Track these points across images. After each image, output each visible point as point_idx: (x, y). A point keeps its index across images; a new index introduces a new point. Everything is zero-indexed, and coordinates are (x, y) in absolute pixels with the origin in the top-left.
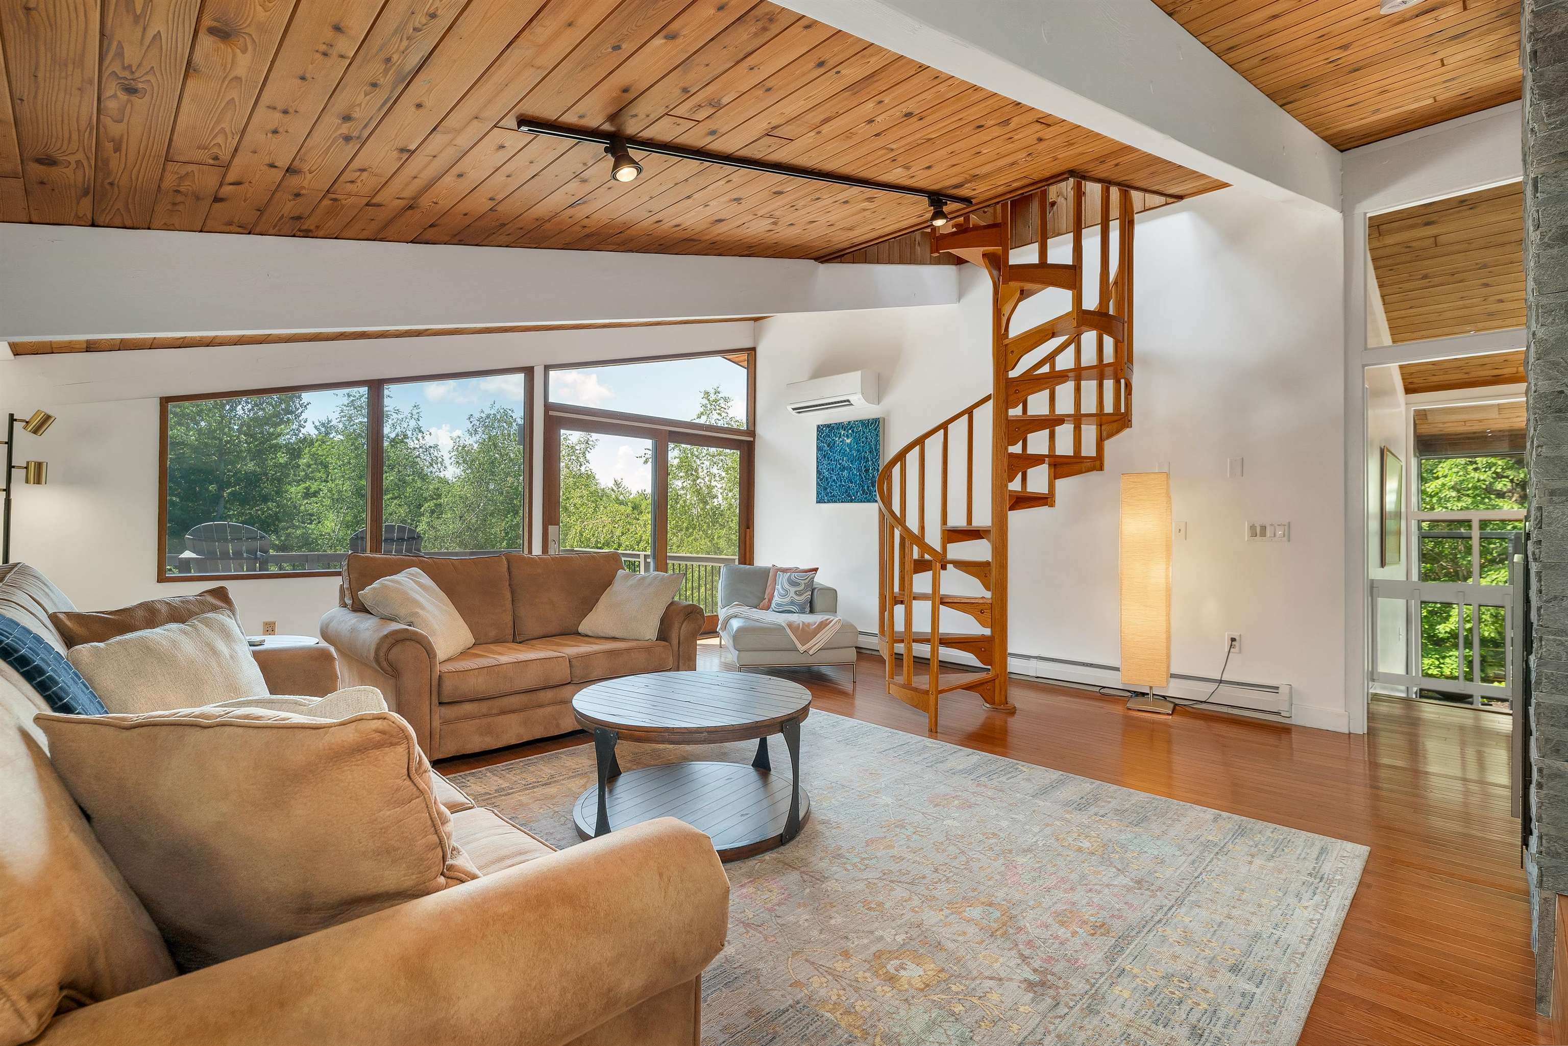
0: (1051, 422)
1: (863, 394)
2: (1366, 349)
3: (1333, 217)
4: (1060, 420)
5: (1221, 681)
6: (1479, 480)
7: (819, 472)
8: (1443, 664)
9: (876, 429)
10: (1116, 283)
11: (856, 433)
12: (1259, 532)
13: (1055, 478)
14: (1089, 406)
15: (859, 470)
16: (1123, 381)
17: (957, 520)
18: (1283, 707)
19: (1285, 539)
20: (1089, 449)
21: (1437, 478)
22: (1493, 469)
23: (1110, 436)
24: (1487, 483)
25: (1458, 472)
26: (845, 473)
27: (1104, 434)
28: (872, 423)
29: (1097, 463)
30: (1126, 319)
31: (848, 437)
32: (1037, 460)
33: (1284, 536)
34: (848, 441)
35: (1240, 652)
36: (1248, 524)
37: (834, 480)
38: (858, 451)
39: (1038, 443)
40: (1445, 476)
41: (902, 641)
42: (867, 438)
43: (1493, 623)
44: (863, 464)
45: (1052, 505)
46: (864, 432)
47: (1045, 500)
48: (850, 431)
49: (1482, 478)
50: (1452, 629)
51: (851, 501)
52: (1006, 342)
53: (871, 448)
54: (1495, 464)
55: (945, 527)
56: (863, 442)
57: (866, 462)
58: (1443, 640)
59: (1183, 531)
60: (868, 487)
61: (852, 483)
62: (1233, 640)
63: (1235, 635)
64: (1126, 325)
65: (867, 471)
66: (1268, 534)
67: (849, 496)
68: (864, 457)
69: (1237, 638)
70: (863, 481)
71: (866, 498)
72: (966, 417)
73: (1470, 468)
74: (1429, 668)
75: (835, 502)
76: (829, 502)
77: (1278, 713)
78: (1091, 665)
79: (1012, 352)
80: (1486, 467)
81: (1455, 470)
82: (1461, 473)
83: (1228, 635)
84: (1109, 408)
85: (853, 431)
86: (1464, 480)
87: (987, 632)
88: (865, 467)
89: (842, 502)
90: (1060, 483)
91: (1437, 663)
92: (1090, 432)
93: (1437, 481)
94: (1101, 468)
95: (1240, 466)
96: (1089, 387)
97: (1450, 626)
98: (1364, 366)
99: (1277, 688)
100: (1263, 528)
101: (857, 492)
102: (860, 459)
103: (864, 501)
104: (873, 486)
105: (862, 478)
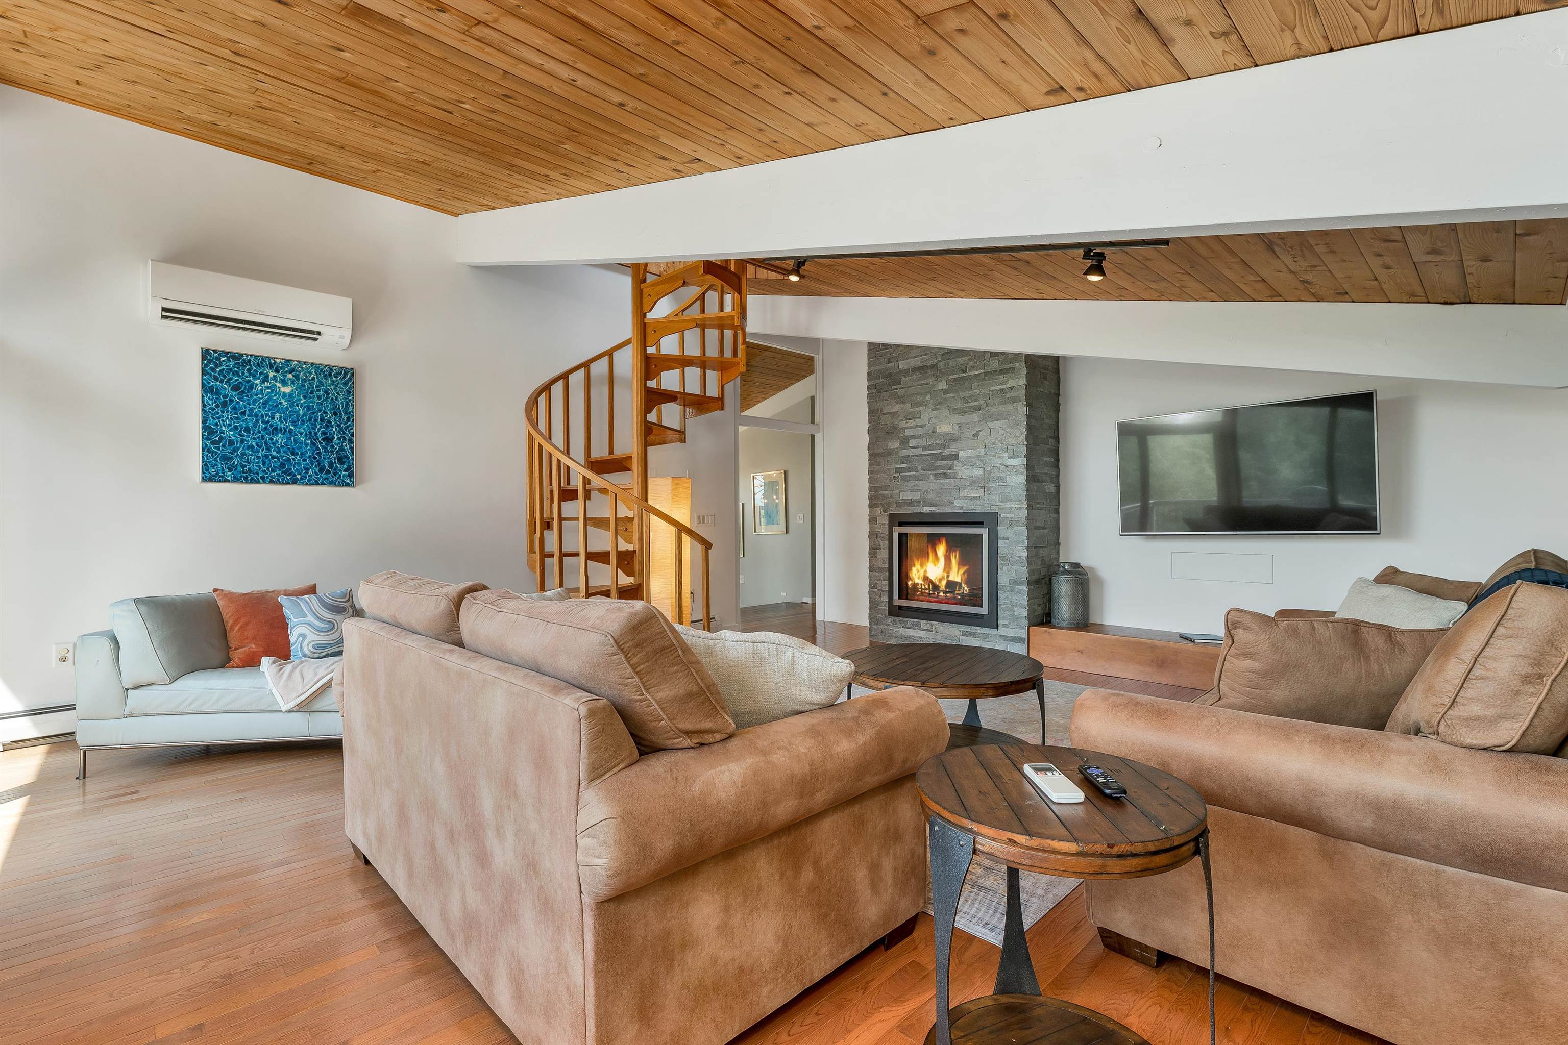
0: (681, 362)
4: (690, 362)
7: (208, 431)
9: (346, 384)
11: (305, 381)
12: (702, 520)
13: (687, 413)
15: (309, 435)
20: (712, 390)
26: (279, 438)
27: (726, 378)
28: (338, 374)
29: (720, 403)
31: (284, 383)
32: (670, 396)
34: (287, 390)
37: (251, 447)
38: (309, 408)
42: (327, 392)
44: (319, 430)
45: (684, 442)
46: (321, 384)
48: (290, 376)
51: (295, 482)
53: (337, 409)
56: (319, 398)
57: (327, 427)
60: (331, 463)
61: (293, 454)
65: (328, 439)
66: (705, 521)
67: (288, 472)
68: (322, 420)
70: (319, 454)
71: (327, 479)
72: (606, 358)
75: (252, 481)
76: (236, 480)
85: (296, 376)
88: (324, 433)
89: (272, 482)
94: (723, 409)
98: (739, 425)
101: (307, 470)
102: (313, 420)
103: (323, 484)
104: (342, 463)
105: (318, 449)
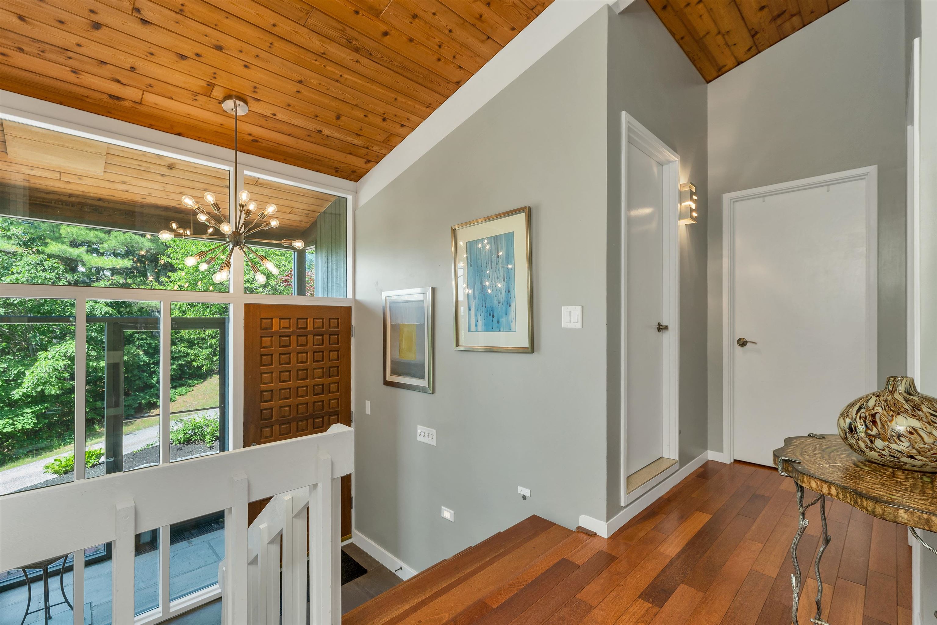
6: (46, 278)
8: (17, 421)
21: (13, 273)
22: (56, 271)
24: (52, 281)
25: (30, 270)
40: (19, 273)
43: (58, 383)
49: (48, 276)
50: (24, 393)
54: (57, 268)
58: (16, 402)
73: (40, 268)
74: (4, 427)
80: (51, 269)
81: (28, 268)
82: (32, 271)
86: (34, 277)
91: (11, 421)
93: (12, 276)
97: (22, 390)
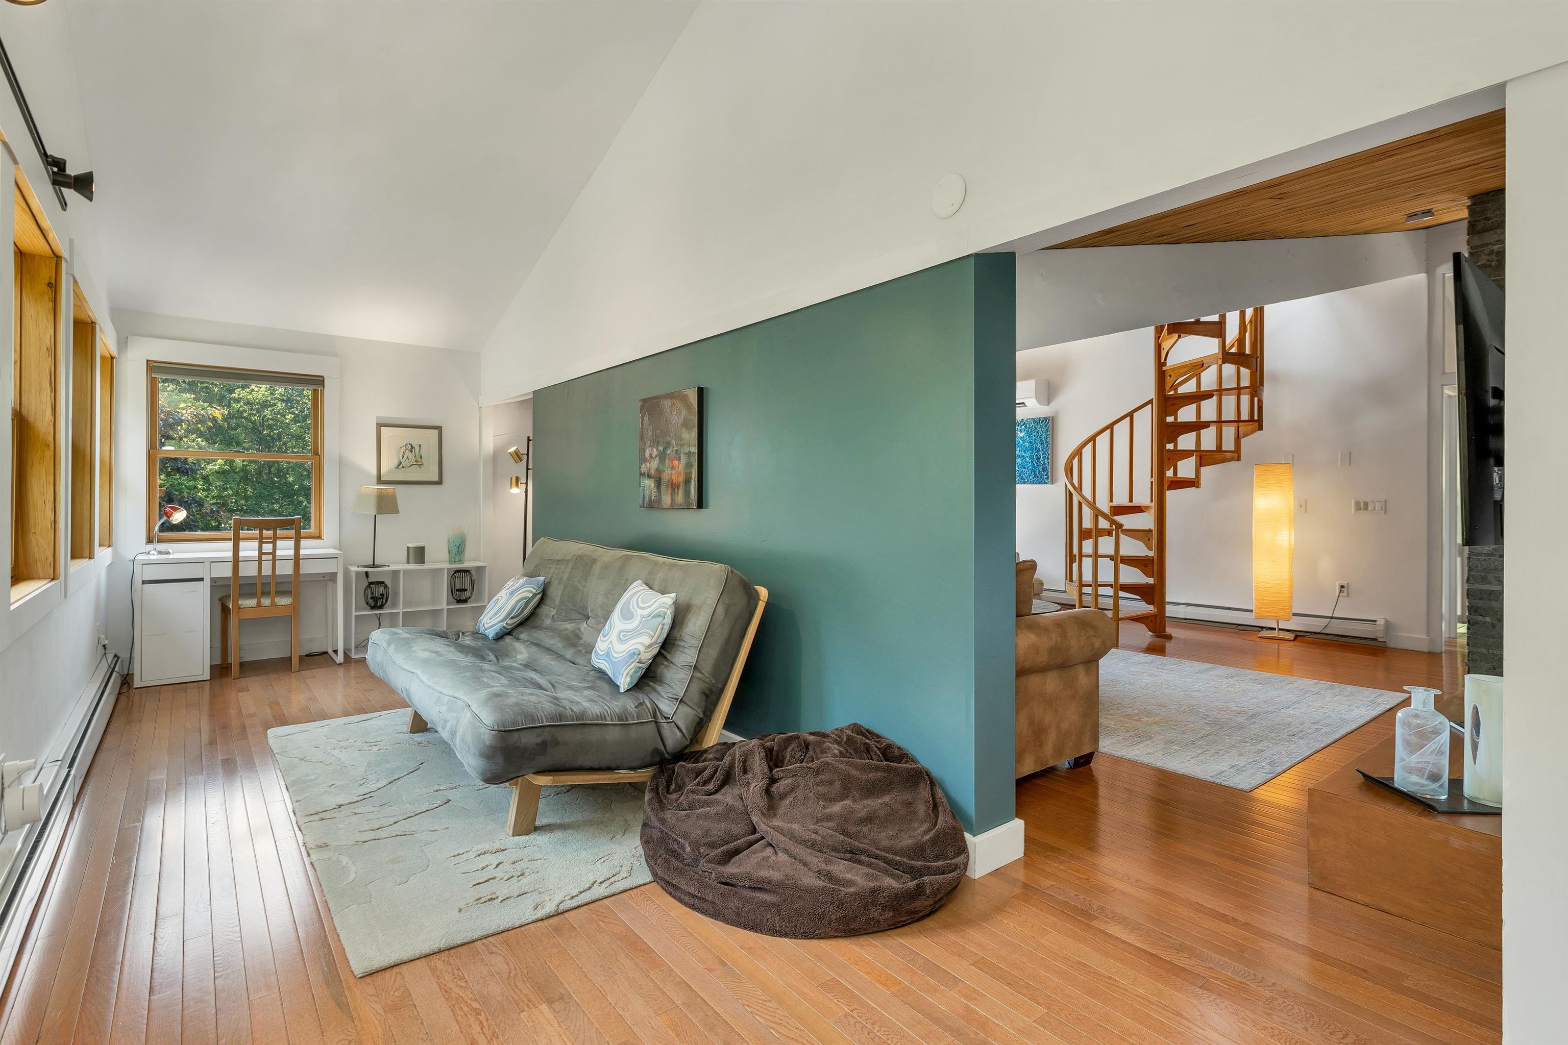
0: (1198, 426)
1: (1036, 398)
2: (1444, 373)
3: (1421, 278)
4: (1206, 425)
5: (1332, 618)
9: (1046, 426)
10: (1251, 321)
11: (1029, 428)
12: (1362, 506)
13: (1201, 466)
14: (1229, 413)
15: (1031, 458)
16: (1256, 399)
17: (1121, 499)
18: (1380, 636)
19: (1383, 512)
20: (1228, 444)
23: (1246, 435)
26: (1019, 460)
27: (1241, 434)
28: (1043, 421)
29: (1236, 455)
30: (1259, 355)
31: (1021, 431)
32: (1186, 454)
33: (1382, 510)
34: (1022, 435)
35: (1348, 595)
36: (1355, 501)
38: (1031, 443)
39: (1186, 442)
41: (1090, 586)
42: (1038, 433)
44: (1035, 453)
45: (1198, 487)
46: (1036, 428)
47: (1192, 483)
48: (1023, 427)
51: (1025, 483)
52: (1164, 368)
53: (1041, 440)
55: (1111, 504)
56: (1035, 436)
57: (1038, 451)
59: (1304, 507)
60: (1039, 472)
61: (1024, 468)
62: (1342, 587)
63: (1344, 583)
64: (1258, 359)
65: (1038, 459)
66: (1370, 508)
67: (1023, 478)
68: (1036, 448)
69: (1346, 585)
70: (1034, 467)
71: (1037, 480)
72: (1128, 418)
77: (1375, 640)
78: (1230, 609)
79: (1170, 376)
83: (1339, 583)
84: (1245, 416)
85: (1026, 427)
87: (1151, 581)
88: (1037, 456)
90: (1204, 470)
92: (1229, 432)
94: (1239, 459)
95: (1349, 458)
96: (1229, 401)
98: (1443, 386)
99: (1375, 621)
100: (1366, 504)
101: (1030, 476)
102: (1032, 449)
103: (1036, 484)
104: (1044, 471)
105: (1034, 464)
